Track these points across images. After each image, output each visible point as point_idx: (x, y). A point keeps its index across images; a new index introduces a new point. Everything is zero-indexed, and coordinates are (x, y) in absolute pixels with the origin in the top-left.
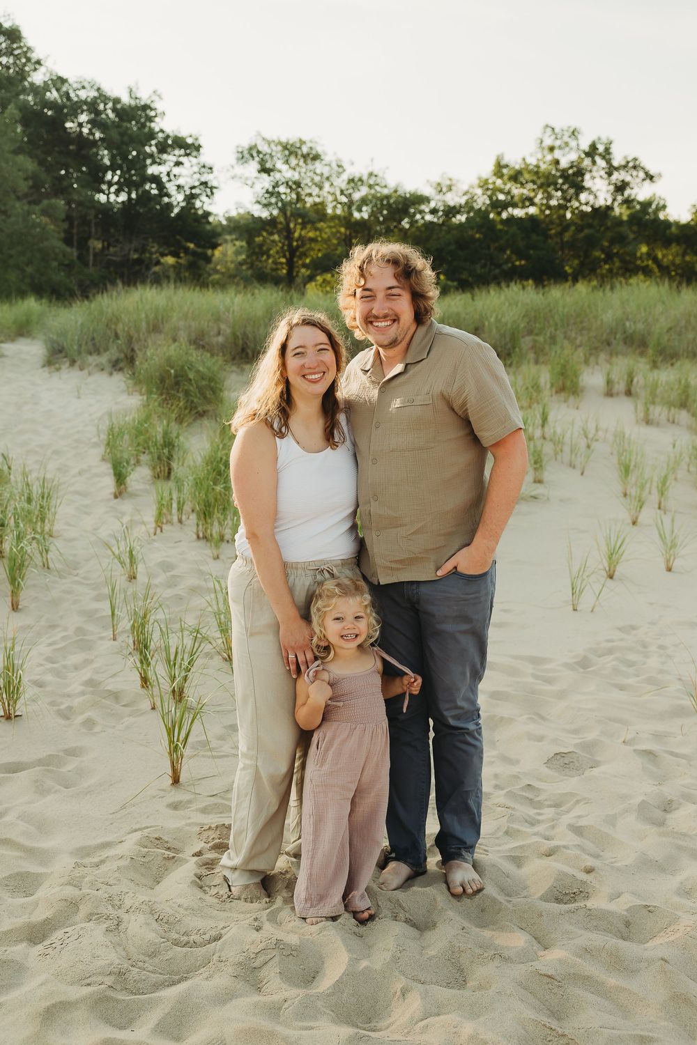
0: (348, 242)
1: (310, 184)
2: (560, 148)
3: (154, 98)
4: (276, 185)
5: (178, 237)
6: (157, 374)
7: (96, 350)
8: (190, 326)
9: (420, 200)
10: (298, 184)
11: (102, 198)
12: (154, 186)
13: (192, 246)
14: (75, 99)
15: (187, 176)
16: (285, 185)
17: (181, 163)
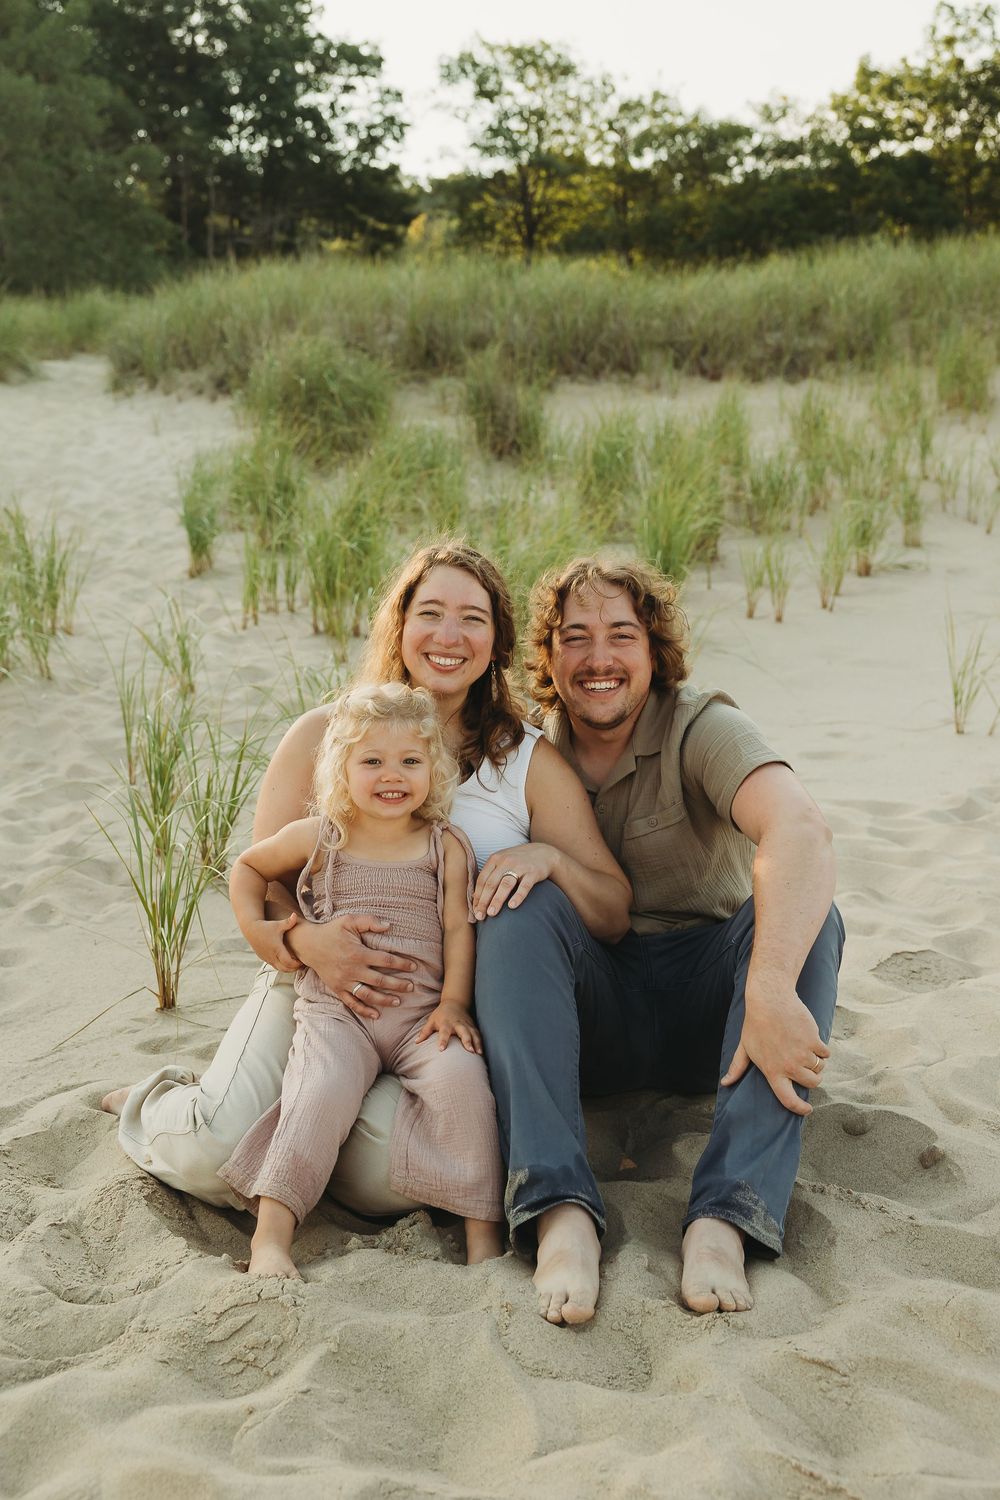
0: (620, 207)
1: (560, 114)
2: (964, 39)
4: (506, 116)
5: (350, 207)
9: (736, 132)
10: (540, 115)
11: (228, 147)
12: (309, 125)
13: (371, 221)
15: (362, 108)
16: (519, 116)
17: (353, 88)
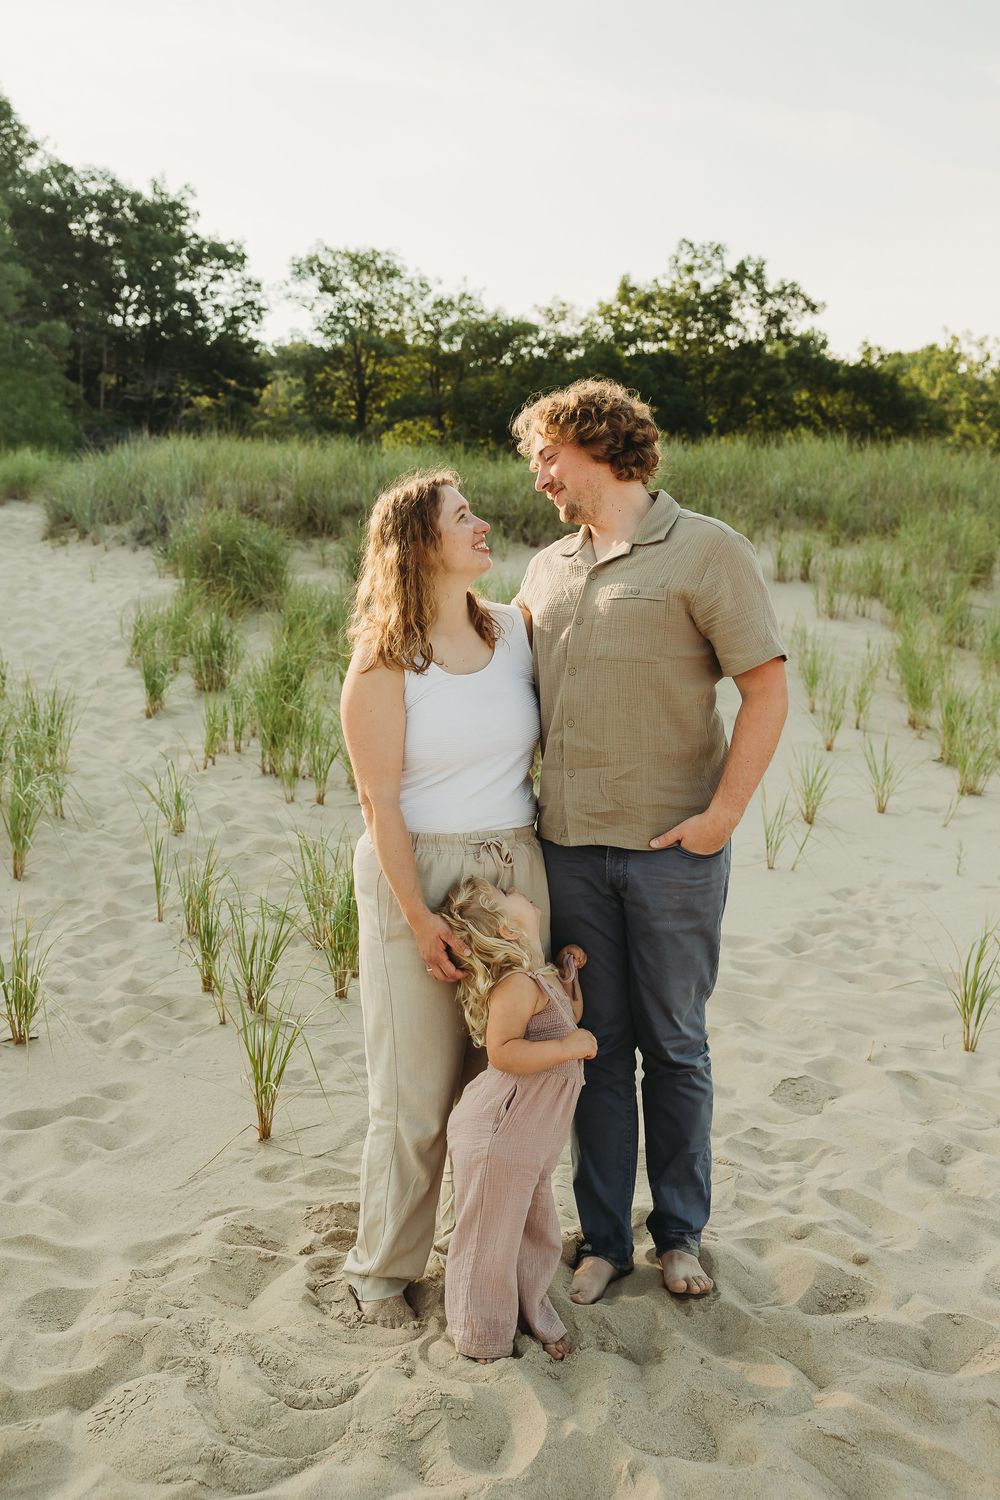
0: (434, 382)
1: (386, 307)
2: (700, 268)
3: (186, 194)
4: (344, 307)
5: (215, 372)
6: (199, 551)
7: (116, 518)
8: (240, 489)
9: (529, 329)
10: (370, 306)
11: (118, 320)
12: (184, 306)
13: (233, 383)
14: (83, 193)
15: (228, 295)
16: (354, 308)
17: (220, 277)
